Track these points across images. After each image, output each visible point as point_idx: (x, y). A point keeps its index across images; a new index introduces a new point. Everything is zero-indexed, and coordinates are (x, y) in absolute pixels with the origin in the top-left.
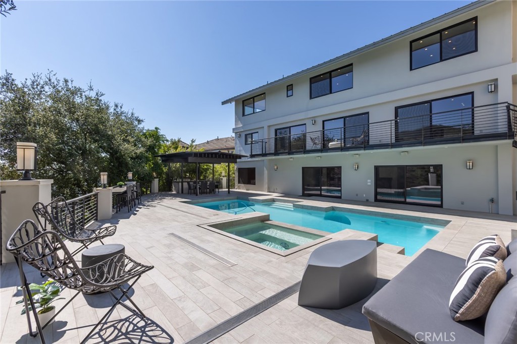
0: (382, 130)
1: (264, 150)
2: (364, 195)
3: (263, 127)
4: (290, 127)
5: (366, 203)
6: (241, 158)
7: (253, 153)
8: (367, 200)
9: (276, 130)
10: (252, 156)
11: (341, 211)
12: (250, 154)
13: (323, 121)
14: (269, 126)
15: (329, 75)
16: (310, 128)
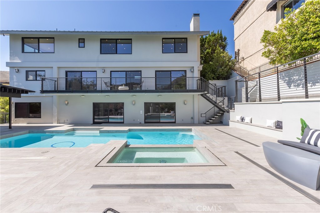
0: (149, 82)
1: (56, 87)
2: (139, 120)
3: (52, 67)
4: (82, 71)
5: (140, 124)
6: (28, 93)
7: (44, 89)
8: (140, 123)
9: (67, 72)
10: (43, 92)
11: (135, 131)
12: (41, 89)
13: (111, 71)
14: (59, 68)
15: (116, 41)
16: (100, 74)
